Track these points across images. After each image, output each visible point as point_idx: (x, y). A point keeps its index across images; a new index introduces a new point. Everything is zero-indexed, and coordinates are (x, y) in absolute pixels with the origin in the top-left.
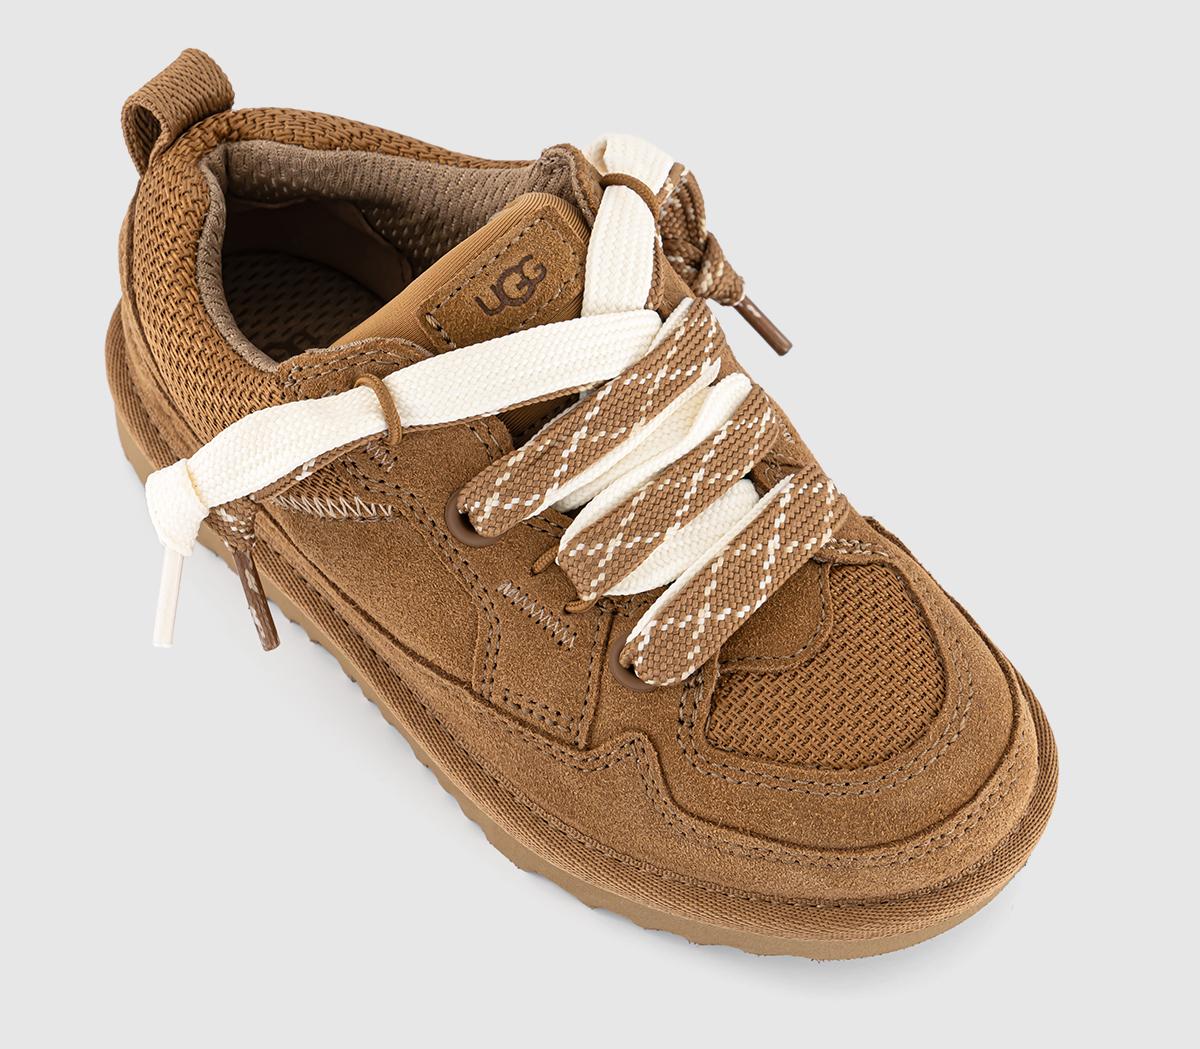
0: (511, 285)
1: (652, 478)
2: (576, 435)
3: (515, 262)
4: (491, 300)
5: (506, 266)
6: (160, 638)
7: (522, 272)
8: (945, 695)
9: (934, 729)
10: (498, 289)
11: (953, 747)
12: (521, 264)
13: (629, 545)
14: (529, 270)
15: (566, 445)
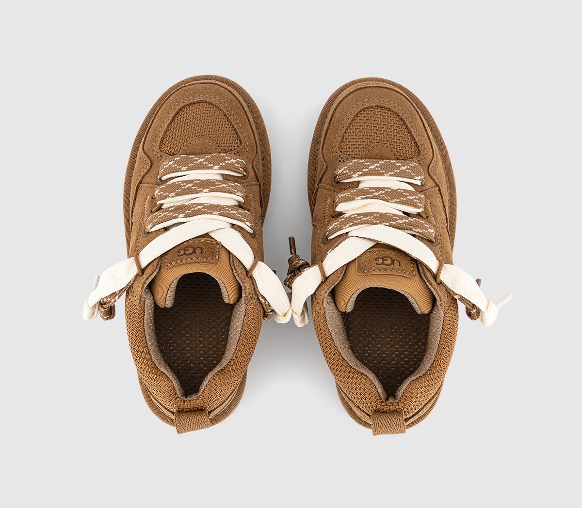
0: (389, 262)
1: (389, 202)
2: (401, 222)
3: (383, 266)
4: (396, 263)
5: (386, 266)
6: (511, 297)
7: (383, 262)
8: (362, 110)
9: (374, 105)
10: (393, 263)
11: (373, 98)
12: (381, 264)
13: (408, 194)
14: (381, 261)
15: (405, 223)
